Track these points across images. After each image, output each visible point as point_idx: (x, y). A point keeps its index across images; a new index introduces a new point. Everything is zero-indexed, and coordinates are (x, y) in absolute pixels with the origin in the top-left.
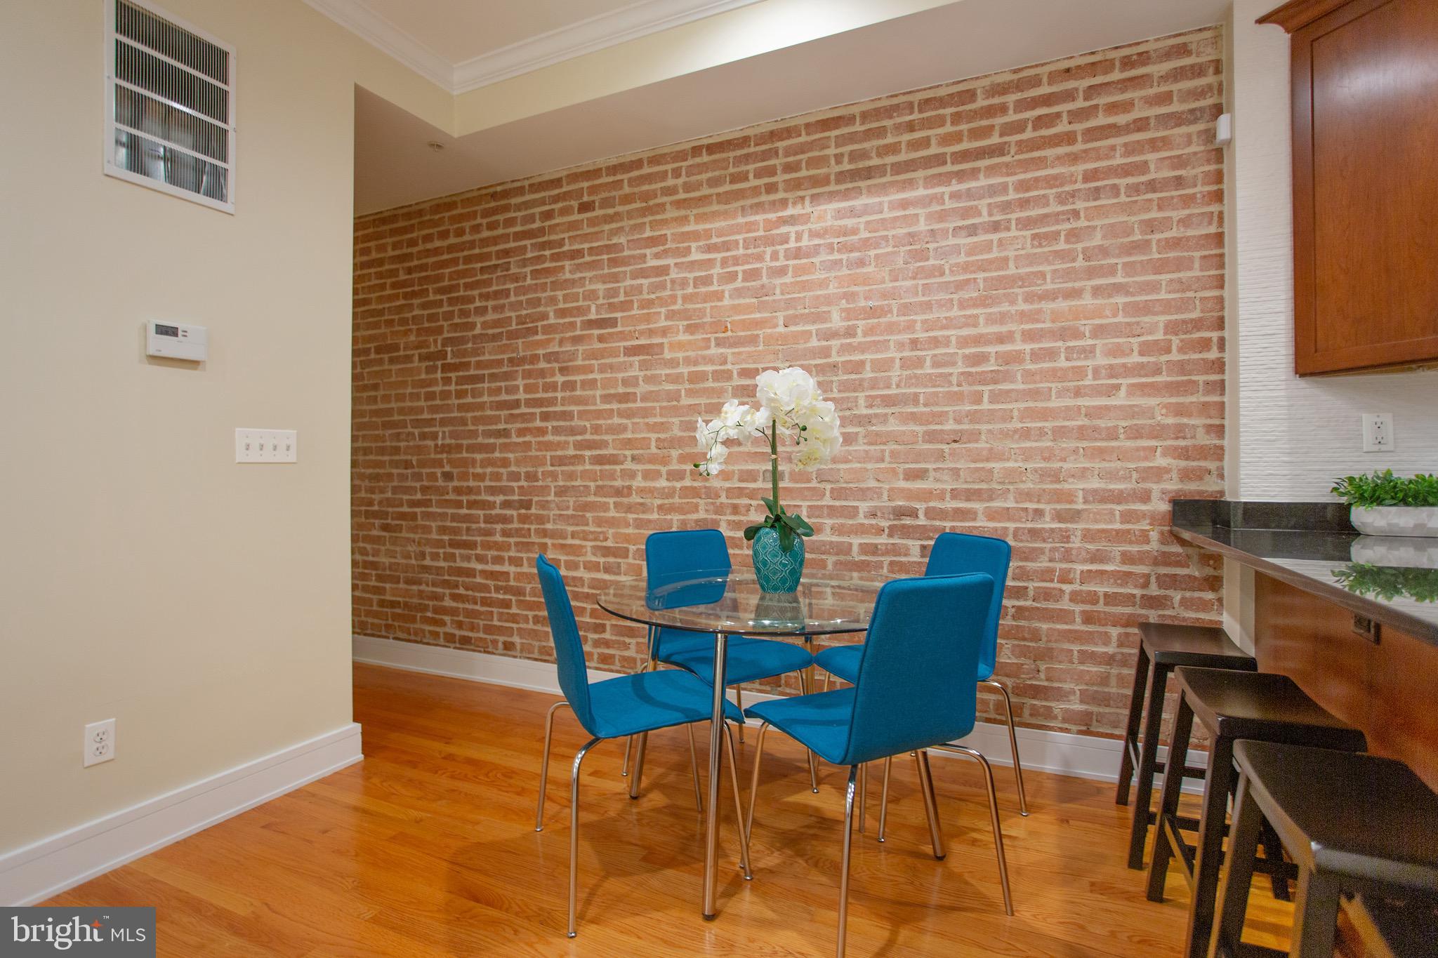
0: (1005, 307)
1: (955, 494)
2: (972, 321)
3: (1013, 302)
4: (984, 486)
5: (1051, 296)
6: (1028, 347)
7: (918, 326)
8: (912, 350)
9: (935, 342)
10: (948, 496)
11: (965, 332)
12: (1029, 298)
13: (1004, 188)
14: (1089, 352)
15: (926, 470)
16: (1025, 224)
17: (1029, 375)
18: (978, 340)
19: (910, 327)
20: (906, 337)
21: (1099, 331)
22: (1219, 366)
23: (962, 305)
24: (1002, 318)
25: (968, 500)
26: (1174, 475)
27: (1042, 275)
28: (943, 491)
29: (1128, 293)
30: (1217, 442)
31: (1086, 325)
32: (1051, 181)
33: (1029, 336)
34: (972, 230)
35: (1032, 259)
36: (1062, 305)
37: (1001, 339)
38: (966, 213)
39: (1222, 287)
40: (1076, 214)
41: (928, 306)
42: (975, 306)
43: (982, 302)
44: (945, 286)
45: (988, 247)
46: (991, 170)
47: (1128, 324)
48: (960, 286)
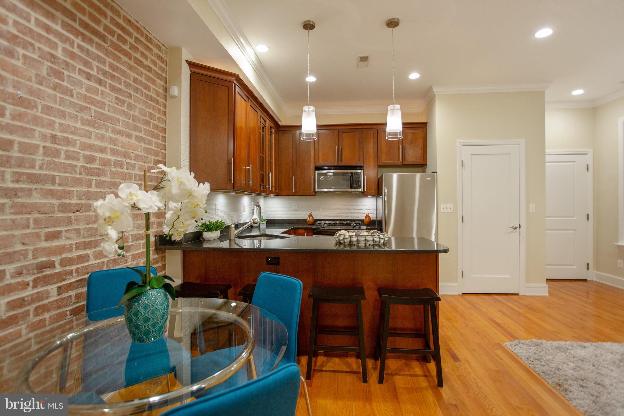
0: (103, 132)
1: (78, 246)
2: (88, 135)
3: (107, 131)
4: (93, 239)
5: (120, 133)
6: (113, 158)
7: (57, 126)
8: (52, 143)
9: (67, 142)
10: (74, 248)
11: (84, 140)
12: (114, 131)
13: (104, 62)
14: (133, 166)
15: (60, 232)
16: (113, 89)
17: (113, 173)
18: (91, 147)
19: (51, 125)
20: (48, 131)
21: (137, 157)
23: (84, 121)
24: (101, 138)
25: (85, 249)
27: (119, 120)
28: (71, 245)
29: (145, 143)
31: (133, 153)
32: (123, 73)
33: (114, 152)
34: (89, 77)
35: (115, 110)
36: (124, 139)
37: (102, 150)
38: (86, 64)
40: (130, 95)
41: (62, 114)
42: (89, 125)
43: (94, 124)
44: (73, 105)
45: (96, 92)
46: (99, 47)
47: (145, 157)
48: (83, 109)
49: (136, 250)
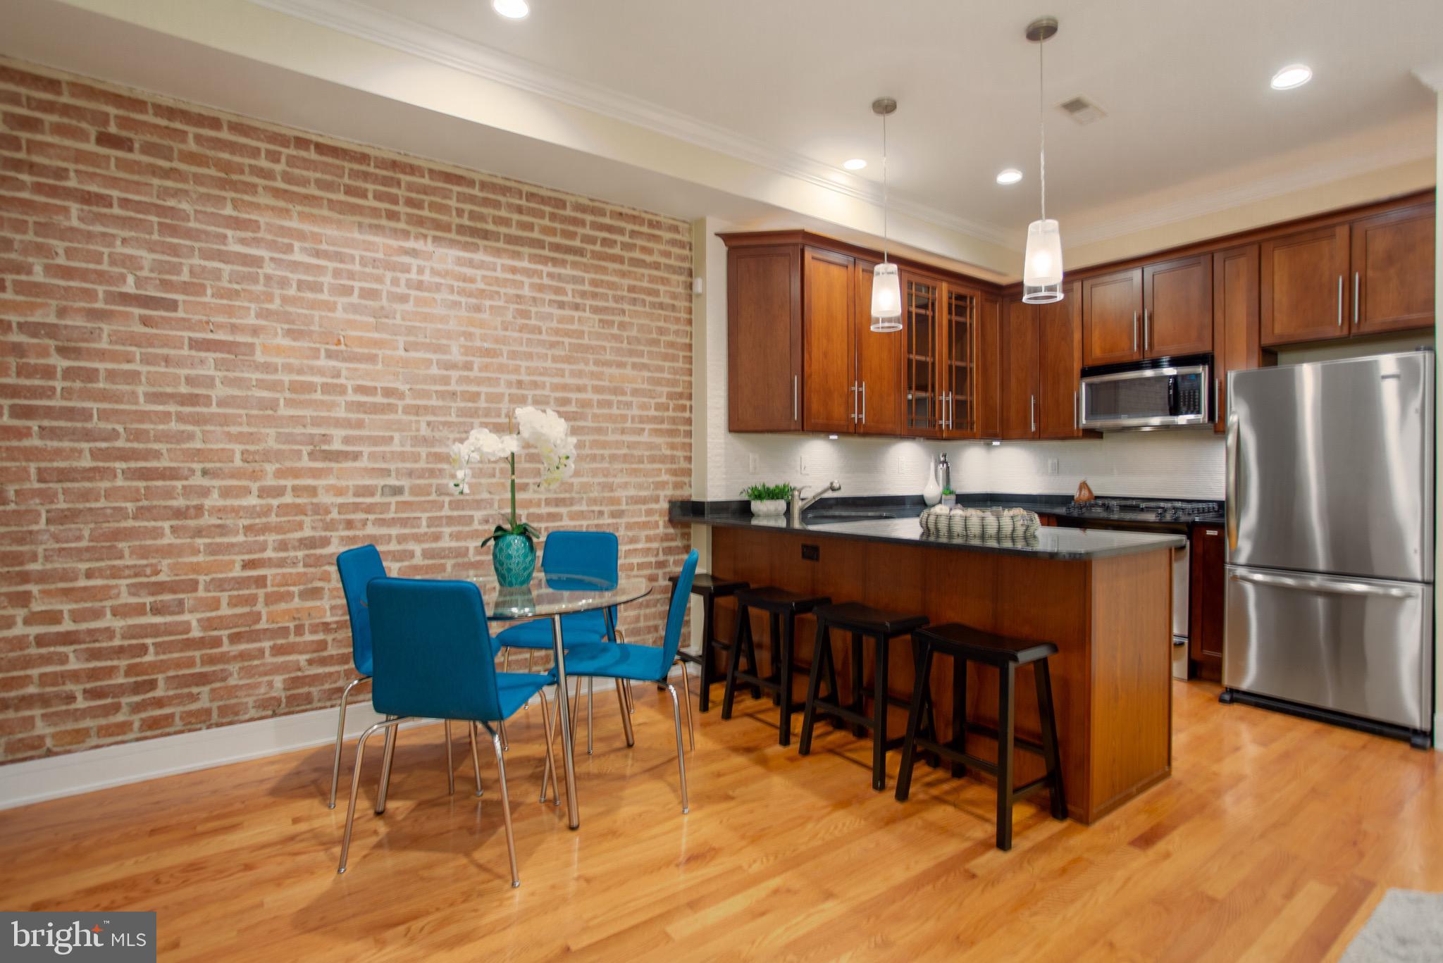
0: (581, 366)
1: (548, 502)
2: (561, 373)
3: (587, 364)
4: (567, 495)
5: (608, 364)
6: (595, 397)
7: (523, 370)
8: (518, 388)
9: (535, 385)
10: (543, 503)
11: (556, 380)
12: (597, 363)
13: (582, 281)
14: (629, 405)
15: (527, 484)
16: (595, 310)
17: (595, 416)
18: (565, 387)
19: (517, 370)
20: (514, 377)
21: (635, 392)
22: (689, 421)
23: (555, 359)
24: (580, 374)
25: (557, 505)
26: (671, 486)
27: (604, 348)
28: (540, 500)
29: (649, 370)
30: (688, 466)
31: (628, 387)
32: (611, 286)
33: (597, 390)
34: (561, 305)
35: (599, 336)
36: (614, 371)
37: (580, 389)
38: (559, 291)
39: (691, 375)
40: (623, 312)
41: (529, 356)
42: (563, 362)
43: (568, 360)
44: (542, 343)
45: (571, 320)
46: (575, 265)
47: (650, 390)
48: (553, 345)
49: (632, 516)
